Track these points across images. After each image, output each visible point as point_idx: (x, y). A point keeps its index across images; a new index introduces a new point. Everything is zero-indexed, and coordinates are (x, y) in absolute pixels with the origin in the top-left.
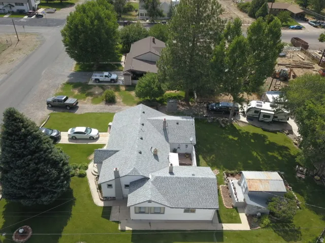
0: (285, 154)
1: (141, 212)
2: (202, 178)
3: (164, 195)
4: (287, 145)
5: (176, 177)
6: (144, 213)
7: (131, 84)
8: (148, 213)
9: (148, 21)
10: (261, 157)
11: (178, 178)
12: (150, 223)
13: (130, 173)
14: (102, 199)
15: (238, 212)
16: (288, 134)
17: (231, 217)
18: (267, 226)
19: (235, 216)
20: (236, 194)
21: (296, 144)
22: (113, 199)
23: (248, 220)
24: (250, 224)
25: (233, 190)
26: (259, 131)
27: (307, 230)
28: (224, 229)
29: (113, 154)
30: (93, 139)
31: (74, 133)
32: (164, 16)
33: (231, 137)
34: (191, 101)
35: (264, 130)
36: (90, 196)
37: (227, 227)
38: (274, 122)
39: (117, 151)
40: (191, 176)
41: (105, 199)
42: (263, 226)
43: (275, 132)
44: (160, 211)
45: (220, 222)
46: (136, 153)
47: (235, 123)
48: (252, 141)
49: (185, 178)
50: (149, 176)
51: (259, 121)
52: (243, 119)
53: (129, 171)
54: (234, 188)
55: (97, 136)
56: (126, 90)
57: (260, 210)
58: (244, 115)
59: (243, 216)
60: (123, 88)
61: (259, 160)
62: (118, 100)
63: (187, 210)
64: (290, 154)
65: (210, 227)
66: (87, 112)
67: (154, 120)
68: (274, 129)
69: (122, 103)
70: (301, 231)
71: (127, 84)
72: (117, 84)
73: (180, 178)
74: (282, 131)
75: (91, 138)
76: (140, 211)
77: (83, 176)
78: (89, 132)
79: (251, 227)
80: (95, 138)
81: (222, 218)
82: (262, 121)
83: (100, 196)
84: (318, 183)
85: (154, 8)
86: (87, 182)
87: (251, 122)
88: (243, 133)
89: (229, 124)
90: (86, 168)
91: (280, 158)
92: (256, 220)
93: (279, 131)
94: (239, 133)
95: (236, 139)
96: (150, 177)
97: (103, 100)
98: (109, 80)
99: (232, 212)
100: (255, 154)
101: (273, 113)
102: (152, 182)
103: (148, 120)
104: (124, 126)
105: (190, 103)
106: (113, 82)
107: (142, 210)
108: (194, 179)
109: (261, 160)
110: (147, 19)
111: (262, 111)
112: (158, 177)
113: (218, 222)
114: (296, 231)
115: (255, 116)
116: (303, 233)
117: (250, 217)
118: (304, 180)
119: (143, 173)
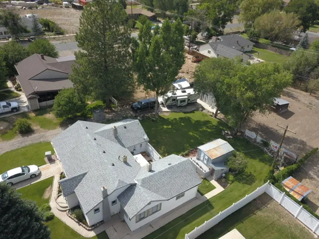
0: (210, 126)
1: (141, 219)
2: (179, 163)
3: (156, 192)
4: (206, 119)
5: (159, 172)
6: (144, 218)
7: (39, 108)
8: (147, 217)
9: (10, 39)
10: (196, 134)
11: (160, 172)
12: (151, 225)
13: (118, 186)
14: (90, 228)
15: (208, 181)
16: (202, 110)
17: (207, 187)
18: (233, 182)
19: (209, 185)
20: (201, 168)
21: (211, 116)
22: (102, 222)
23: (218, 183)
24: (221, 185)
25: (197, 166)
26: (182, 115)
27: (255, 171)
28: (208, 198)
29: (82, 179)
30: (35, 176)
31: (9, 179)
32: (29, 32)
33: (165, 127)
34: (114, 107)
35: (185, 113)
36: (74, 233)
37: (209, 196)
38: (189, 104)
39: (86, 173)
40: (169, 166)
41: (94, 227)
42: (230, 182)
43: (193, 112)
44: (158, 208)
45: (202, 195)
46: (110, 166)
47: (161, 115)
48: (183, 124)
49: (166, 169)
50: (134, 181)
51: (178, 107)
52: (165, 109)
53: (116, 185)
54: (197, 164)
55: (39, 172)
56: (37, 115)
57: (223, 171)
58: (164, 106)
59: (214, 182)
60: (33, 115)
61: (196, 137)
62: (35, 127)
63: (178, 197)
64: (214, 125)
65: (199, 202)
66: (4, 152)
67: (101, 132)
68: (191, 110)
69: (41, 129)
70: (252, 173)
71: (35, 109)
72: (22, 111)
73: (162, 171)
74: (197, 110)
75: (33, 176)
76: (140, 217)
77: (52, 218)
78: (27, 171)
79: (224, 187)
80: (37, 174)
81: (201, 192)
82: (180, 106)
83: (86, 227)
84: (241, 138)
85: (15, 24)
86: (60, 222)
87: (172, 110)
88: (172, 120)
89: (157, 117)
90: (49, 208)
91: (209, 130)
92: (223, 180)
93: (195, 110)
94: (169, 122)
95: (170, 127)
96: (136, 182)
97: (16, 133)
98: (10, 110)
99: (204, 183)
100: (191, 133)
101: (187, 97)
102: (141, 186)
103: (96, 133)
104: (73, 149)
105: (113, 109)
106: (15, 111)
107: (142, 216)
108: (173, 167)
109: (198, 136)
110: (9, 37)
111: (178, 98)
112: (144, 179)
113: (200, 195)
114: (250, 175)
115: (174, 104)
116: (255, 175)
117: (219, 180)
118: (232, 139)
119: (129, 182)
